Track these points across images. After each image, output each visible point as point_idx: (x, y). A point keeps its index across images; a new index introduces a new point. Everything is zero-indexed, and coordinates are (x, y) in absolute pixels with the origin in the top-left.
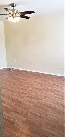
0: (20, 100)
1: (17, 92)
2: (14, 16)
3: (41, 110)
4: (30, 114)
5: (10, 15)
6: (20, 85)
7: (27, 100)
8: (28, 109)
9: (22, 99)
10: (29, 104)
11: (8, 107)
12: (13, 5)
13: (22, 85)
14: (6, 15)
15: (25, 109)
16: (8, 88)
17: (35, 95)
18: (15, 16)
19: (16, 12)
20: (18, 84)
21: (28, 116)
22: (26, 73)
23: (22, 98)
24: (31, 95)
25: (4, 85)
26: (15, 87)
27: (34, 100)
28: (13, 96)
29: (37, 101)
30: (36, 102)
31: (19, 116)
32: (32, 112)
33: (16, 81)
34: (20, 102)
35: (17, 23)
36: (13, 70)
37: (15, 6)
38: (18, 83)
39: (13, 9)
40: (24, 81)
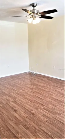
0: (33, 112)
1: (32, 101)
2: (34, 17)
3: (56, 129)
4: (41, 132)
5: (30, 16)
6: (38, 93)
7: (41, 113)
8: (41, 125)
9: (36, 111)
10: (43, 118)
11: (19, 118)
12: (34, 5)
13: (39, 93)
14: (26, 16)
15: (37, 124)
16: (25, 94)
17: (52, 108)
18: (36, 17)
19: (36, 13)
20: (36, 92)
21: (38, 134)
22: (48, 79)
23: (37, 109)
24: (48, 107)
25: (21, 91)
26: (32, 94)
27: (50, 114)
28: (27, 106)
29: (54, 115)
30: (51, 117)
31: (28, 132)
32: (44, 129)
33: (34, 87)
34: (33, 114)
35: (37, 24)
36: (35, 75)
37: (36, 6)
38: (35, 90)
39: (34, 9)
40: (43, 89)
